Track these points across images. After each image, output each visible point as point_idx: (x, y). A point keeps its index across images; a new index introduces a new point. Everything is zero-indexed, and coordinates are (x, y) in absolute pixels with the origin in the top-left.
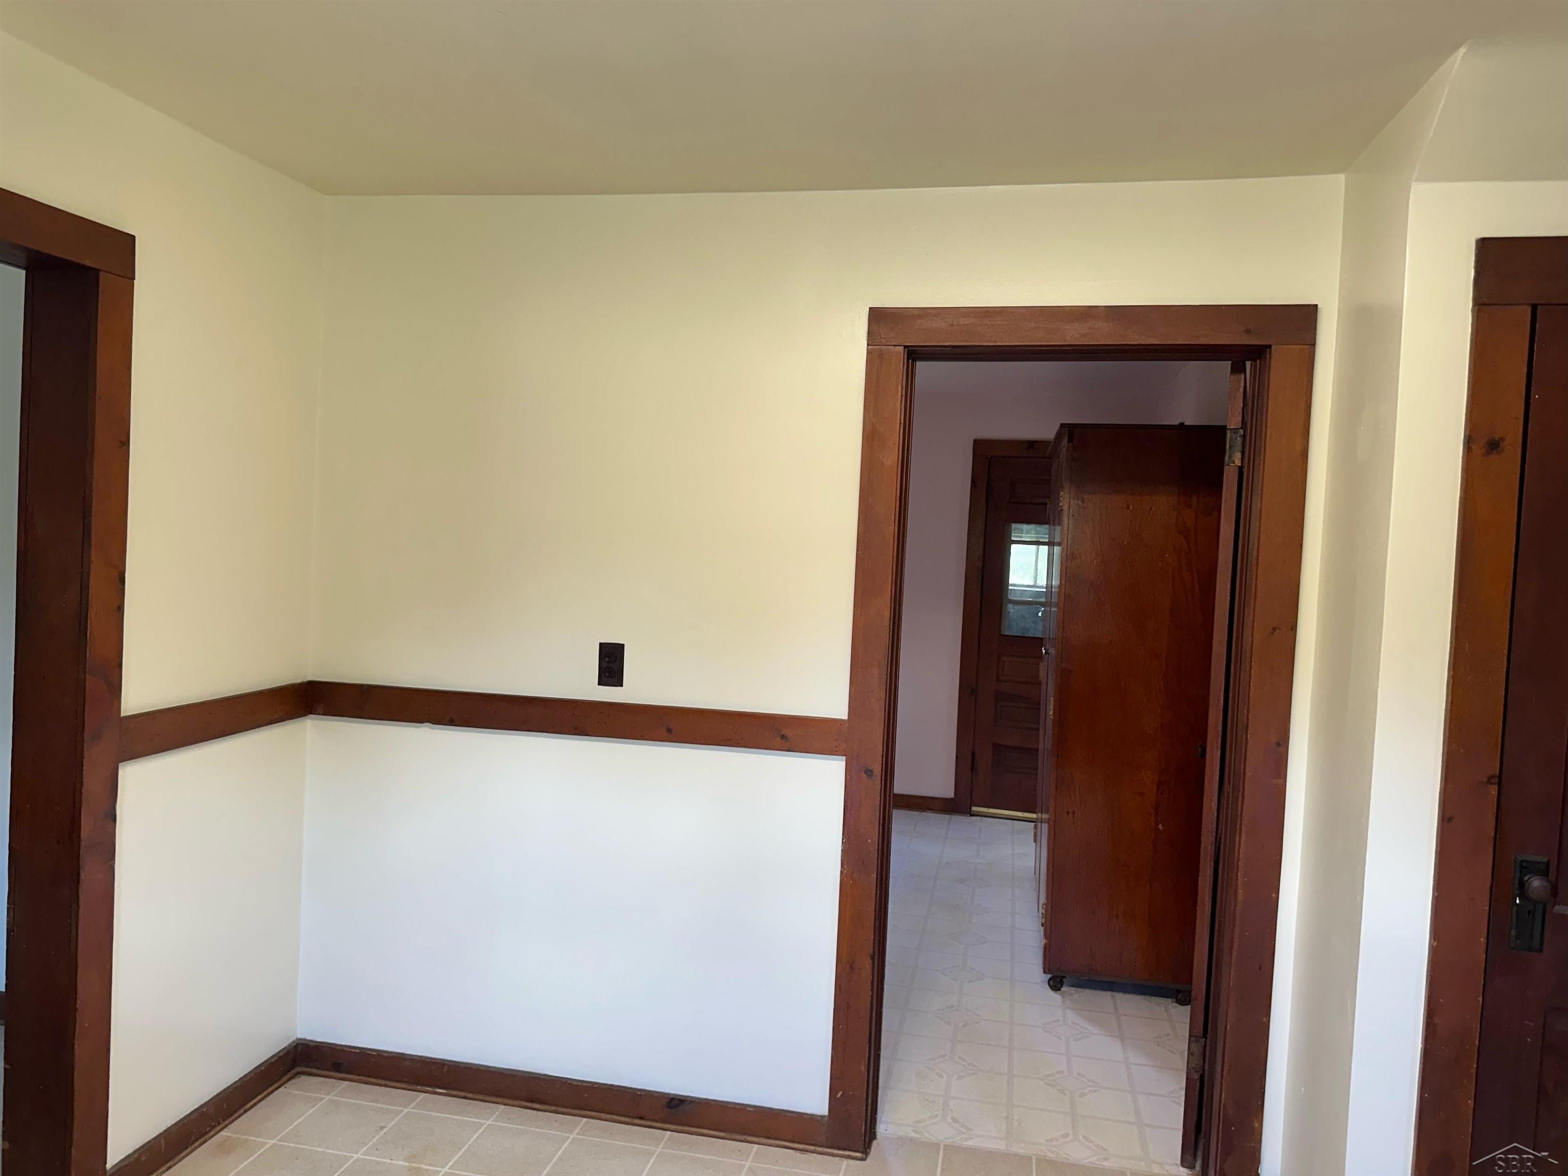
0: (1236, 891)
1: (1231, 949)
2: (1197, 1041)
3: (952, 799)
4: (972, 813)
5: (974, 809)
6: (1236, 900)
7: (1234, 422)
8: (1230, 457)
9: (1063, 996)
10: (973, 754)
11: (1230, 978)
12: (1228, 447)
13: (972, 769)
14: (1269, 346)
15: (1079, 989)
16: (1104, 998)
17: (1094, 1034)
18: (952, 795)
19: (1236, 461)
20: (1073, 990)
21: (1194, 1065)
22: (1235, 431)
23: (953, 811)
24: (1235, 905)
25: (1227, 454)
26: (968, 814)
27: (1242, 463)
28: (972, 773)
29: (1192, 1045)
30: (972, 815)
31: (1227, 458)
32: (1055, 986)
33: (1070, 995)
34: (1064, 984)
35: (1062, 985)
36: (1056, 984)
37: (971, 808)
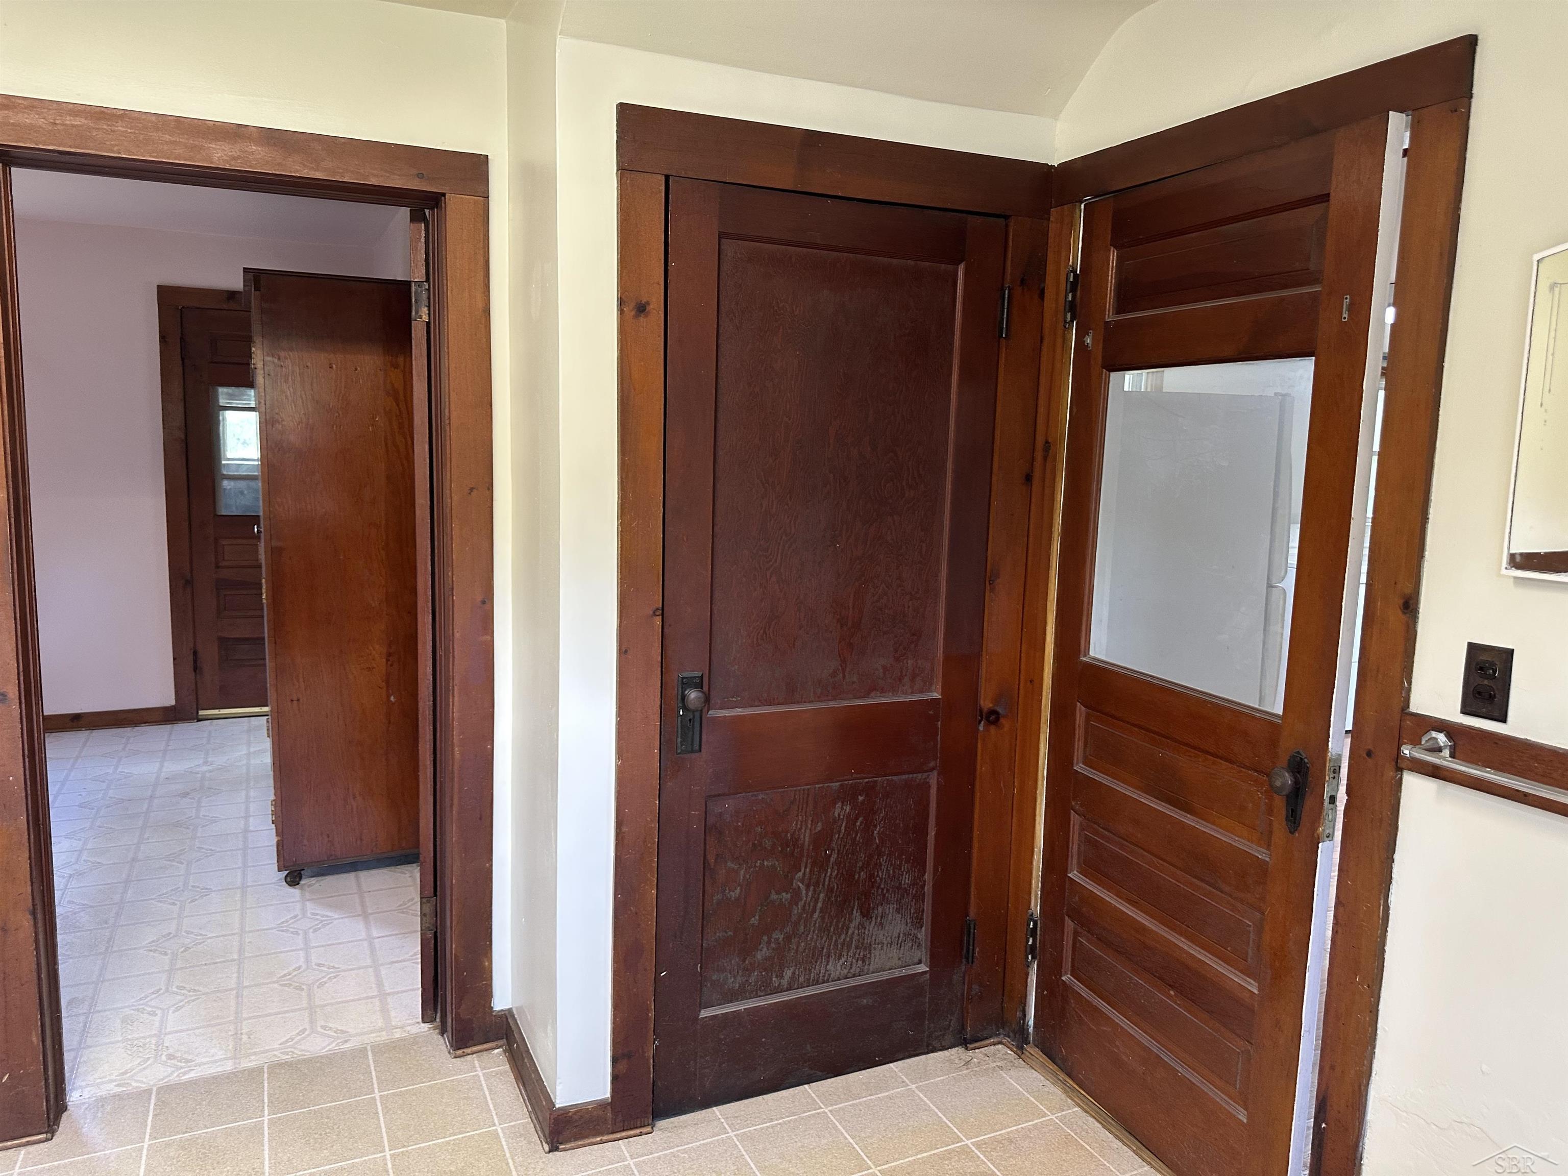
0: (453, 750)
1: (452, 806)
2: (428, 902)
3: (172, 706)
4: (200, 717)
5: (201, 713)
6: (453, 759)
7: (419, 275)
8: (417, 312)
9: (302, 889)
10: (195, 653)
11: (453, 835)
12: (413, 300)
13: (195, 669)
14: (444, 195)
15: (320, 878)
16: (347, 881)
17: (335, 919)
18: (173, 703)
19: (424, 317)
20: (313, 880)
21: (427, 925)
22: (419, 284)
23: (176, 720)
24: (453, 765)
25: (414, 308)
26: (194, 719)
27: (429, 319)
28: (196, 674)
29: (424, 906)
30: (199, 720)
31: (413, 313)
32: (292, 882)
33: (310, 886)
34: (303, 877)
35: (301, 878)
36: (294, 878)
37: (198, 713)
